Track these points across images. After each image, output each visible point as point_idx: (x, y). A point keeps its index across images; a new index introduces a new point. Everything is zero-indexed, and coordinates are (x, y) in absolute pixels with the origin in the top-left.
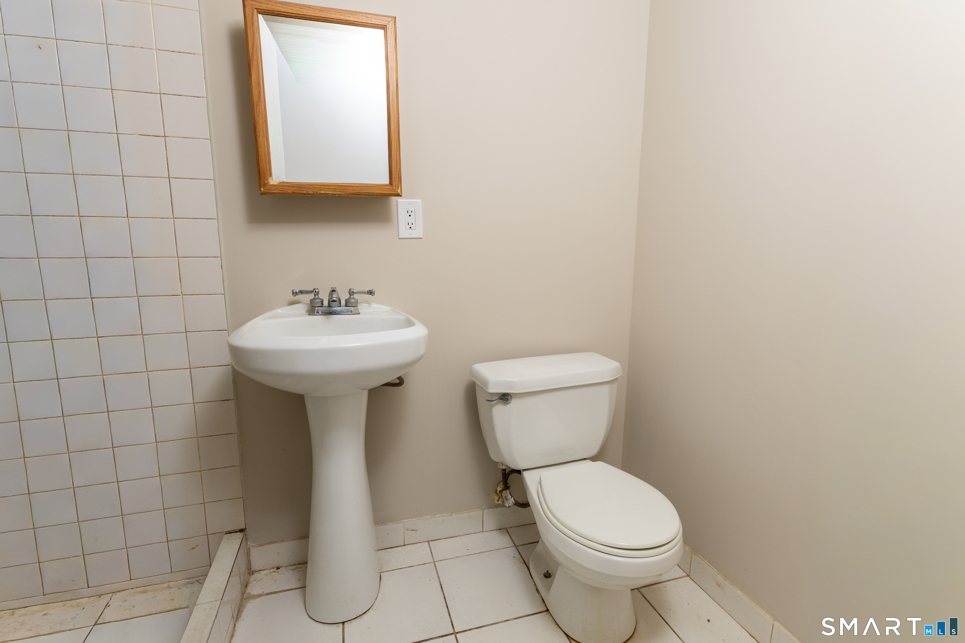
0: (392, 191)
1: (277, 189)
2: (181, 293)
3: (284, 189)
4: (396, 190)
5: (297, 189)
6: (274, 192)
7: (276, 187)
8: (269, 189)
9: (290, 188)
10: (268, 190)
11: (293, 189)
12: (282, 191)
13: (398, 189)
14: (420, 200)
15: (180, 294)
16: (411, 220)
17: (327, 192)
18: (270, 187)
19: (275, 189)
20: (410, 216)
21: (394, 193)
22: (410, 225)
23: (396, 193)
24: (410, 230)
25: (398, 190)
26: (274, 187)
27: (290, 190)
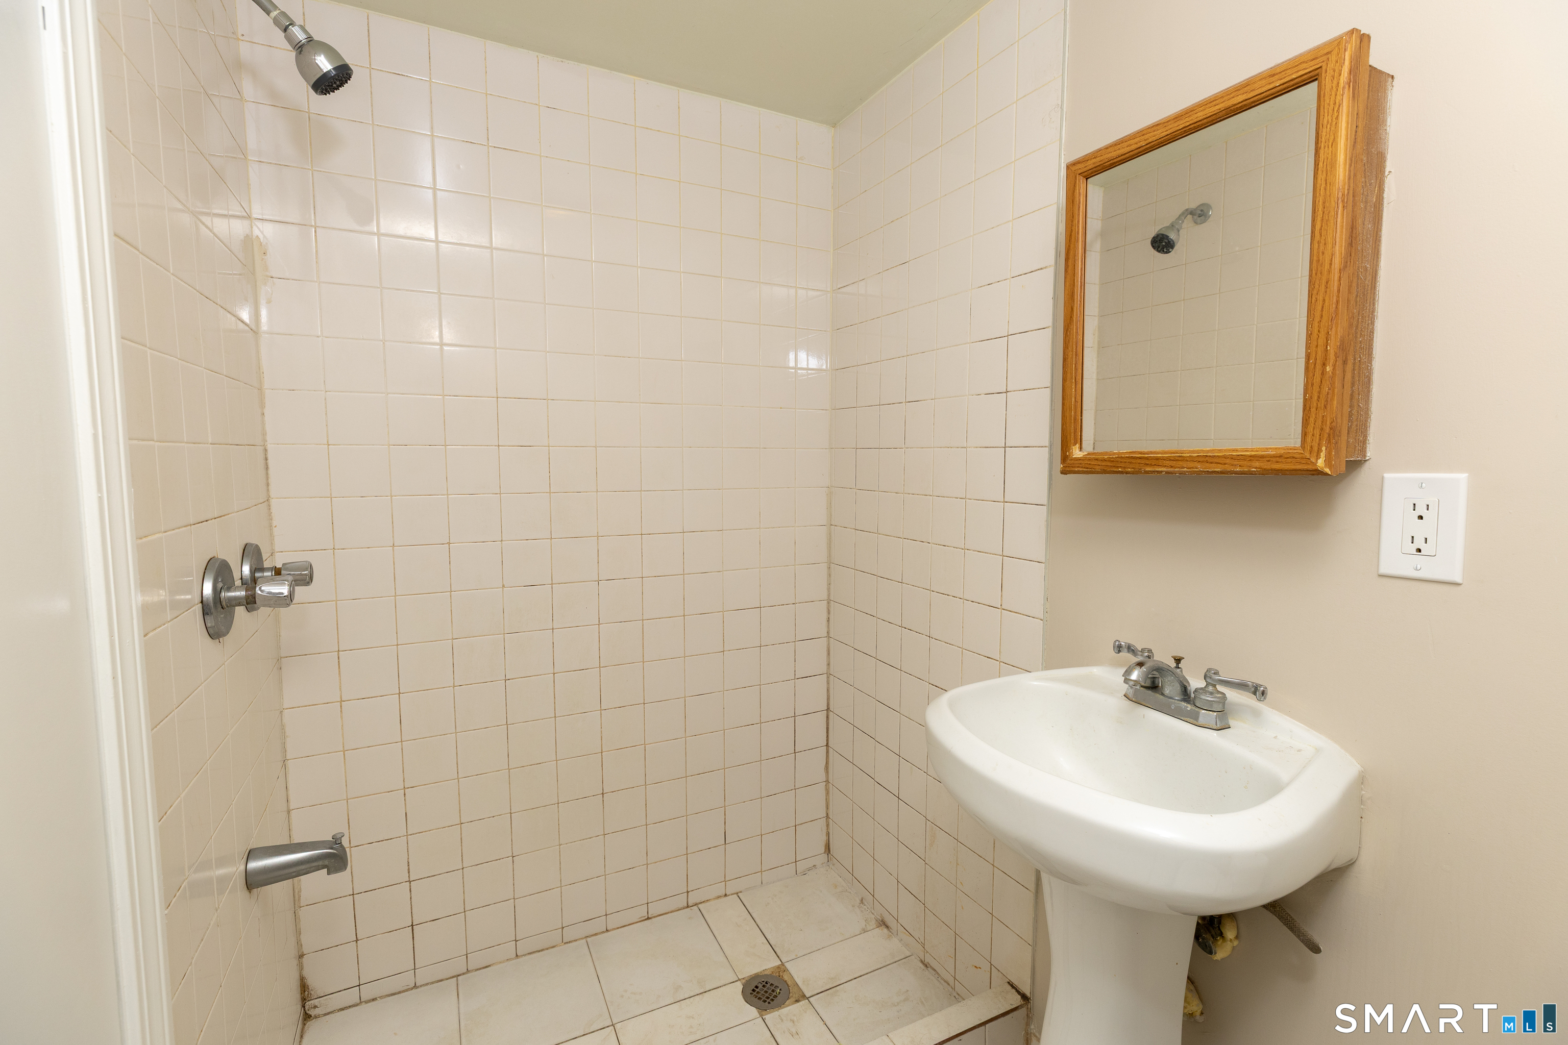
0: (1300, 463)
1: (1081, 466)
2: (1001, 605)
3: (1090, 464)
4: (1313, 460)
5: (1109, 464)
6: (1076, 470)
7: (1080, 462)
8: (1071, 465)
9: (1099, 463)
10: (1069, 467)
11: (1103, 464)
12: (1087, 468)
13: (1318, 457)
14: (1464, 476)
15: (999, 607)
16: (1421, 530)
17: (1157, 469)
18: (1073, 461)
19: (1078, 465)
20: (1421, 517)
21: (1305, 467)
22: (1419, 543)
23: (1310, 467)
24: (1418, 558)
25: (1317, 459)
26: (1077, 462)
27: (1099, 467)
